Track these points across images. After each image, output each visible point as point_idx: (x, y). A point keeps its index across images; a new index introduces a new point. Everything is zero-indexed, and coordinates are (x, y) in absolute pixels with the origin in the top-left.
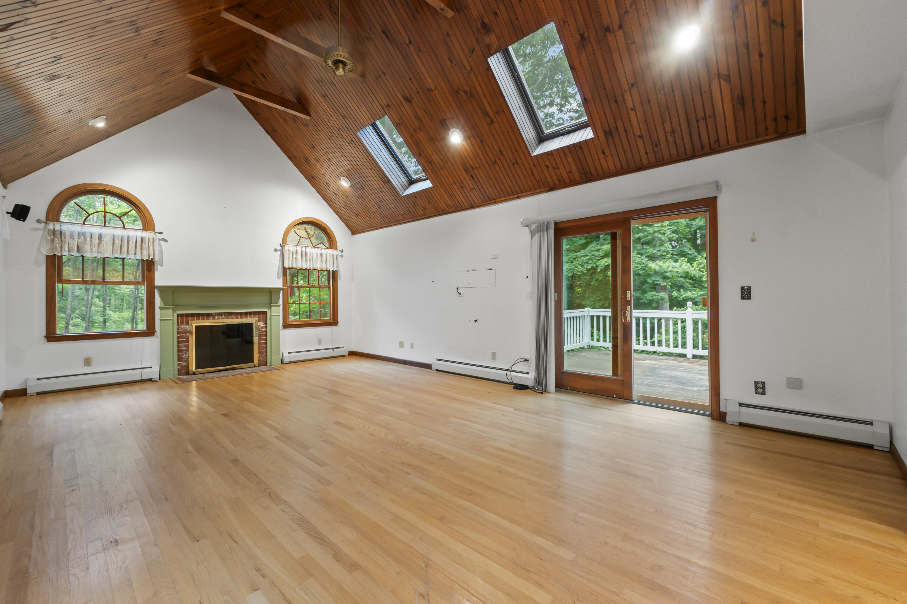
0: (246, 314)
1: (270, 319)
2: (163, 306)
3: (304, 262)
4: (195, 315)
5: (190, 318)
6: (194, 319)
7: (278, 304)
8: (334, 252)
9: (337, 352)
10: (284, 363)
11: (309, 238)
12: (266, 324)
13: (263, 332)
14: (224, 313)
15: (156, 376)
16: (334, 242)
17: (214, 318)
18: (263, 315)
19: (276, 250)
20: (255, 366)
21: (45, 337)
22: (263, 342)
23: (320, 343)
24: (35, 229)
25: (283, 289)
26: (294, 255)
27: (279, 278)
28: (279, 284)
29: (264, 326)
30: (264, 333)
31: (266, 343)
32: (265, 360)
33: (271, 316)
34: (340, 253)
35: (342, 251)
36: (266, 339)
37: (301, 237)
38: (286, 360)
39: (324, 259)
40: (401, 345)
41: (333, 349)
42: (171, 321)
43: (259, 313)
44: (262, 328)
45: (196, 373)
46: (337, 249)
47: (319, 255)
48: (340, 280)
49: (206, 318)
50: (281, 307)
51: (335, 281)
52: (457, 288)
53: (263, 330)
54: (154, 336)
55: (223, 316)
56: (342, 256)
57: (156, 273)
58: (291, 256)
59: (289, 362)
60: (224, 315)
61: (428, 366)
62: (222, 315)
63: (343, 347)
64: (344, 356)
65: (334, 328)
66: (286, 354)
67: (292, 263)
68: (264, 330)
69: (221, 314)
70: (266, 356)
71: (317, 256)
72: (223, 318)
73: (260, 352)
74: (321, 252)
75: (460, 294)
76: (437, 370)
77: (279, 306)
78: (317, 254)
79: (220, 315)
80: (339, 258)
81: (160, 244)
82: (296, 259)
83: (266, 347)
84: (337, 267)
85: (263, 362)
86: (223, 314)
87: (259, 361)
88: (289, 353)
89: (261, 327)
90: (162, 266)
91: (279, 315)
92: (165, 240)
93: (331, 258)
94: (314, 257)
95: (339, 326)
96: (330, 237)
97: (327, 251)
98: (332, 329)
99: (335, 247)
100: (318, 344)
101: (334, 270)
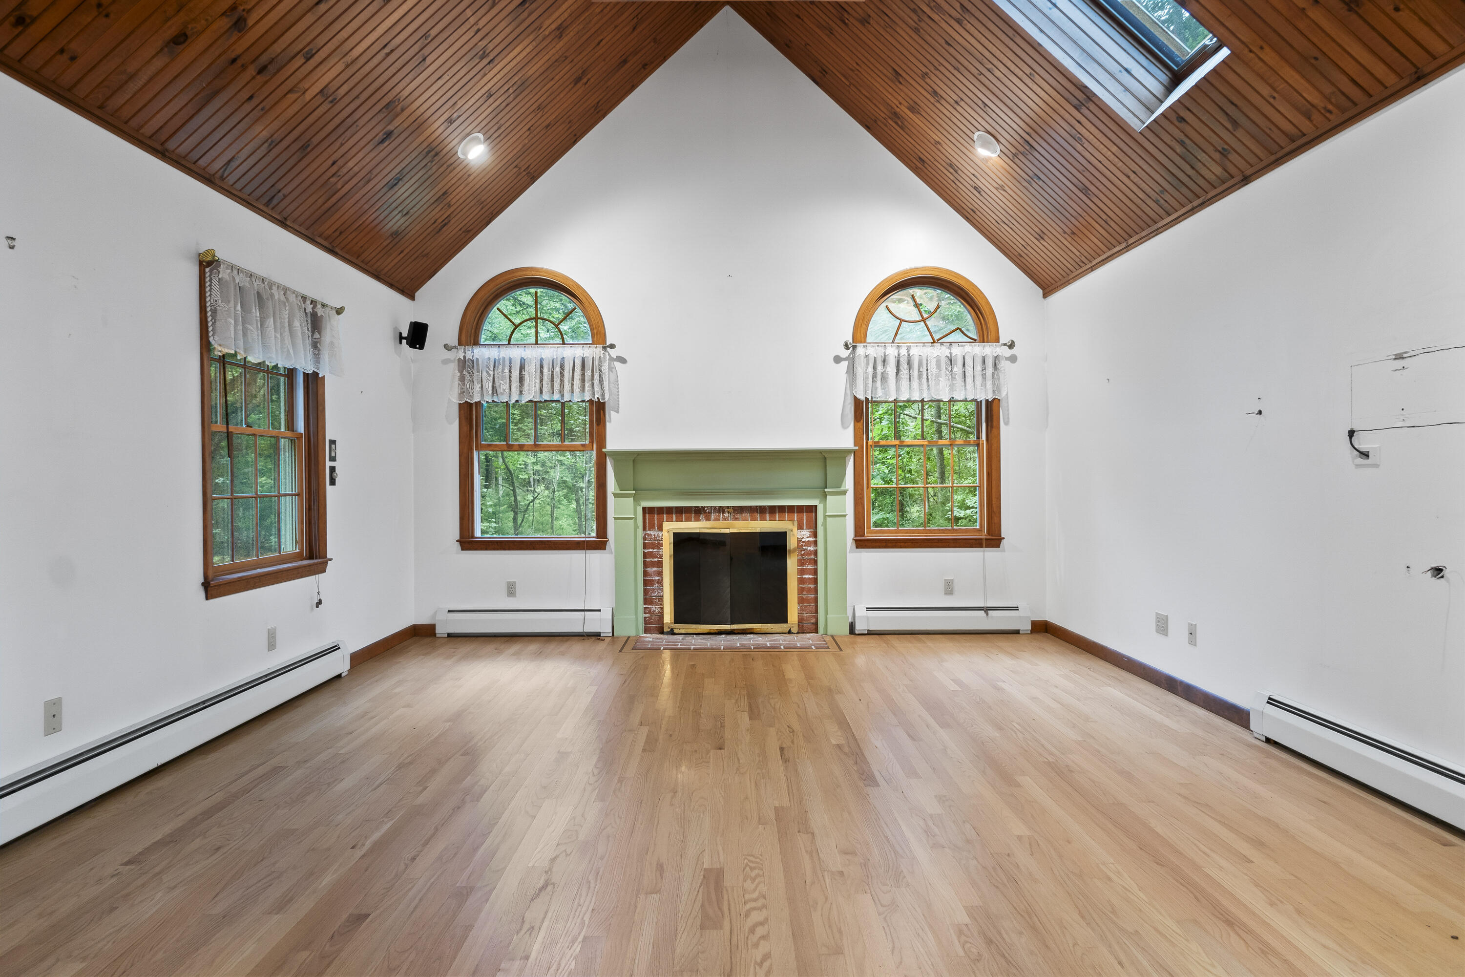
0: (773, 511)
1: (825, 524)
2: (618, 491)
3: (904, 382)
4: (674, 511)
5: (665, 515)
6: (672, 517)
7: (842, 489)
8: (989, 350)
9: (999, 620)
10: (857, 632)
11: (924, 320)
12: (815, 535)
13: (809, 553)
14: (728, 507)
15: (606, 629)
16: (991, 325)
17: (708, 519)
18: (809, 514)
19: (838, 359)
20: (790, 632)
21: (457, 541)
22: (809, 578)
23: (949, 589)
24: (446, 362)
25: (855, 452)
26: (880, 368)
27: (844, 426)
28: (845, 439)
29: (810, 539)
30: (812, 557)
31: (815, 581)
32: (813, 621)
33: (825, 516)
34: (1006, 352)
35: (1011, 346)
36: (815, 572)
37: (902, 321)
38: (860, 627)
39: (958, 369)
40: (1162, 626)
41: (986, 609)
42: (632, 521)
43: (800, 509)
44: (808, 543)
45: (676, 631)
46: (997, 340)
47: (944, 361)
48: (1007, 423)
49: (695, 517)
50: (850, 497)
51: (992, 427)
52: (1351, 433)
53: (809, 548)
54: (605, 549)
55: (727, 515)
56: (1013, 359)
57: (608, 425)
58: (870, 370)
59: (868, 630)
60: (728, 512)
61: (1236, 715)
62: (724, 512)
63: (1016, 609)
64: (1017, 632)
65: (990, 554)
66: (861, 612)
67: (874, 389)
68: (811, 548)
69: (721, 510)
70: (817, 612)
71: (939, 365)
72: (725, 519)
73: (801, 601)
74: (951, 354)
75: (1365, 455)
76: (1263, 740)
77: (844, 493)
79: (719, 512)
80: (1004, 365)
81: (611, 369)
82: (884, 378)
83: (816, 590)
84: (997, 389)
85: (809, 625)
86: (726, 510)
87: (800, 620)
88: (868, 609)
89: (806, 542)
90: (618, 412)
91: (845, 516)
92: (622, 360)
93: (979, 368)
94: (933, 367)
95: (1004, 551)
96: (979, 310)
97: (968, 348)
98: (984, 556)
99: (992, 335)
100: (946, 594)
101: (990, 397)
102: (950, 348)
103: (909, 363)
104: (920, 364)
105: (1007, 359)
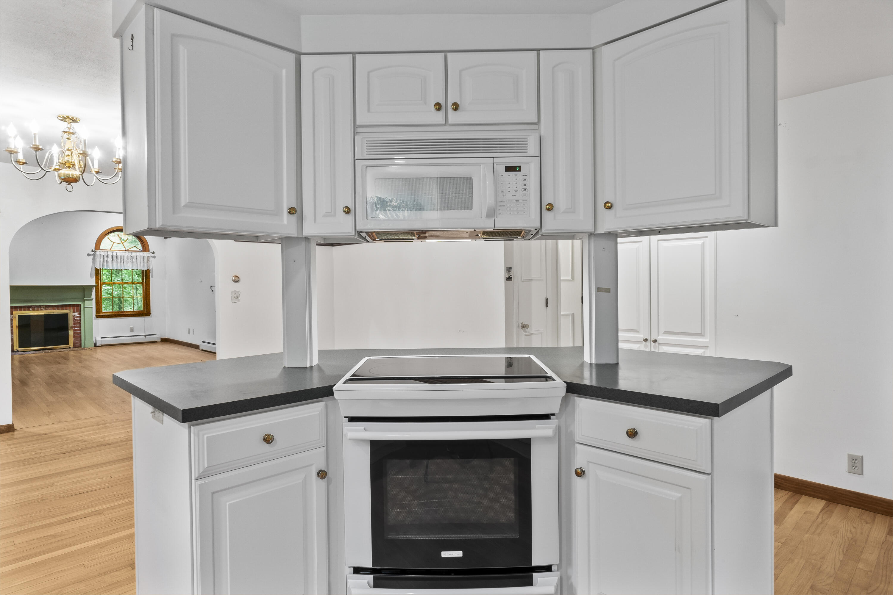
0: (62, 307)
1: (84, 310)
3: (115, 264)
4: (18, 307)
5: (14, 309)
6: (17, 310)
7: (91, 298)
8: (146, 254)
9: (149, 339)
10: (97, 346)
11: (122, 243)
12: (80, 314)
13: (77, 320)
14: (43, 306)
16: (146, 246)
17: (34, 310)
18: (77, 307)
19: (89, 255)
20: (70, 348)
22: (78, 329)
23: (132, 330)
25: (96, 286)
26: (105, 259)
27: (91, 277)
28: (92, 282)
29: (78, 316)
30: (79, 322)
31: (80, 330)
32: (80, 343)
33: (84, 308)
34: (153, 255)
35: (154, 253)
36: (80, 327)
37: (114, 243)
38: (98, 344)
39: (134, 260)
40: (189, 331)
41: (145, 336)
43: (74, 306)
44: (77, 317)
45: (19, 351)
46: (149, 251)
47: (129, 257)
48: (152, 277)
49: (28, 309)
50: (94, 301)
51: (147, 278)
52: (211, 287)
53: (77, 319)
55: (42, 308)
56: (154, 257)
58: (102, 259)
59: (102, 345)
60: (43, 307)
61: (197, 347)
62: (41, 307)
63: (156, 335)
64: (156, 342)
65: (147, 318)
66: (99, 339)
67: (103, 265)
68: (79, 319)
69: (40, 306)
70: (81, 340)
71: (128, 259)
72: (41, 310)
73: (74, 337)
74: (132, 255)
75: (212, 291)
76: (203, 350)
77: (92, 300)
78: (127, 257)
79: (39, 307)
80: (152, 259)
82: (107, 262)
83: (80, 333)
84: (149, 266)
85: (78, 345)
86: (42, 307)
87: (74, 343)
88: (101, 338)
89: (76, 317)
91: (92, 307)
93: (142, 260)
94: (125, 259)
95: (151, 317)
96: (142, 240)
97: (138, 253)
98: (144, 319)
99: (147, 250)
100: (131, 332)
101: (146, 269)
102: (132, 253)
103: (117, 257)
104: (121, 258)
105: (152, 257)
